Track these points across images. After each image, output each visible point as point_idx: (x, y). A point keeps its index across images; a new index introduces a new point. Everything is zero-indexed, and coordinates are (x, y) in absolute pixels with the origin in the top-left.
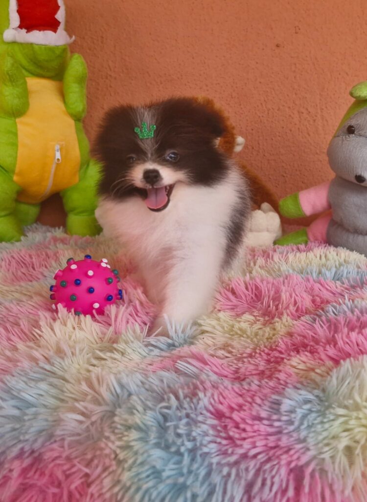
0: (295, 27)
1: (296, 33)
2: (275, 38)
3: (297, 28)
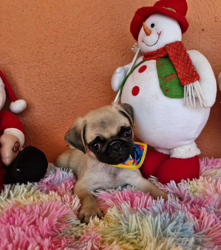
0: (215, 17)
1: (215, 21)
2: (201, 24)
3: (216, 18)
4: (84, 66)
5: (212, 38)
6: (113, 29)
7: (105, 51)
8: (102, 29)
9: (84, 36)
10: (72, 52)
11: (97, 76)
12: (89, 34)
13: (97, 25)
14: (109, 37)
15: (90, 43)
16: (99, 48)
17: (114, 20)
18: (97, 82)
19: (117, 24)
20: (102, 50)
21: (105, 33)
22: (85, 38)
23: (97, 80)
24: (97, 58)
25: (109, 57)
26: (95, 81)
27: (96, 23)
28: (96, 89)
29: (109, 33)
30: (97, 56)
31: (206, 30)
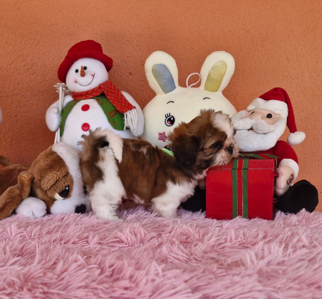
4: (18, 109)
5: (140, 81)
6: (44, 74)
7: (37, 95)
8: (34, 75)
9: (18, 81)
10: (6, 97)
11: (30, 119)
12: (22, 79)
13: (29, 71)
14: (41, 82)
15: (23, 88)
16: (32, 93)
17: (46, 66)
18: (30, 125)
19: (48, 69)
20: (35, 94)
21: (37, 79)
22: (18, 83)
23: (30, 122)
24: (30, 102)
25: (41, 101)
26: (28, 123)
27: (28, 69)
28: (29, 131)
29: (41, 78)
30: (29, 100)
31: (134, 73)
